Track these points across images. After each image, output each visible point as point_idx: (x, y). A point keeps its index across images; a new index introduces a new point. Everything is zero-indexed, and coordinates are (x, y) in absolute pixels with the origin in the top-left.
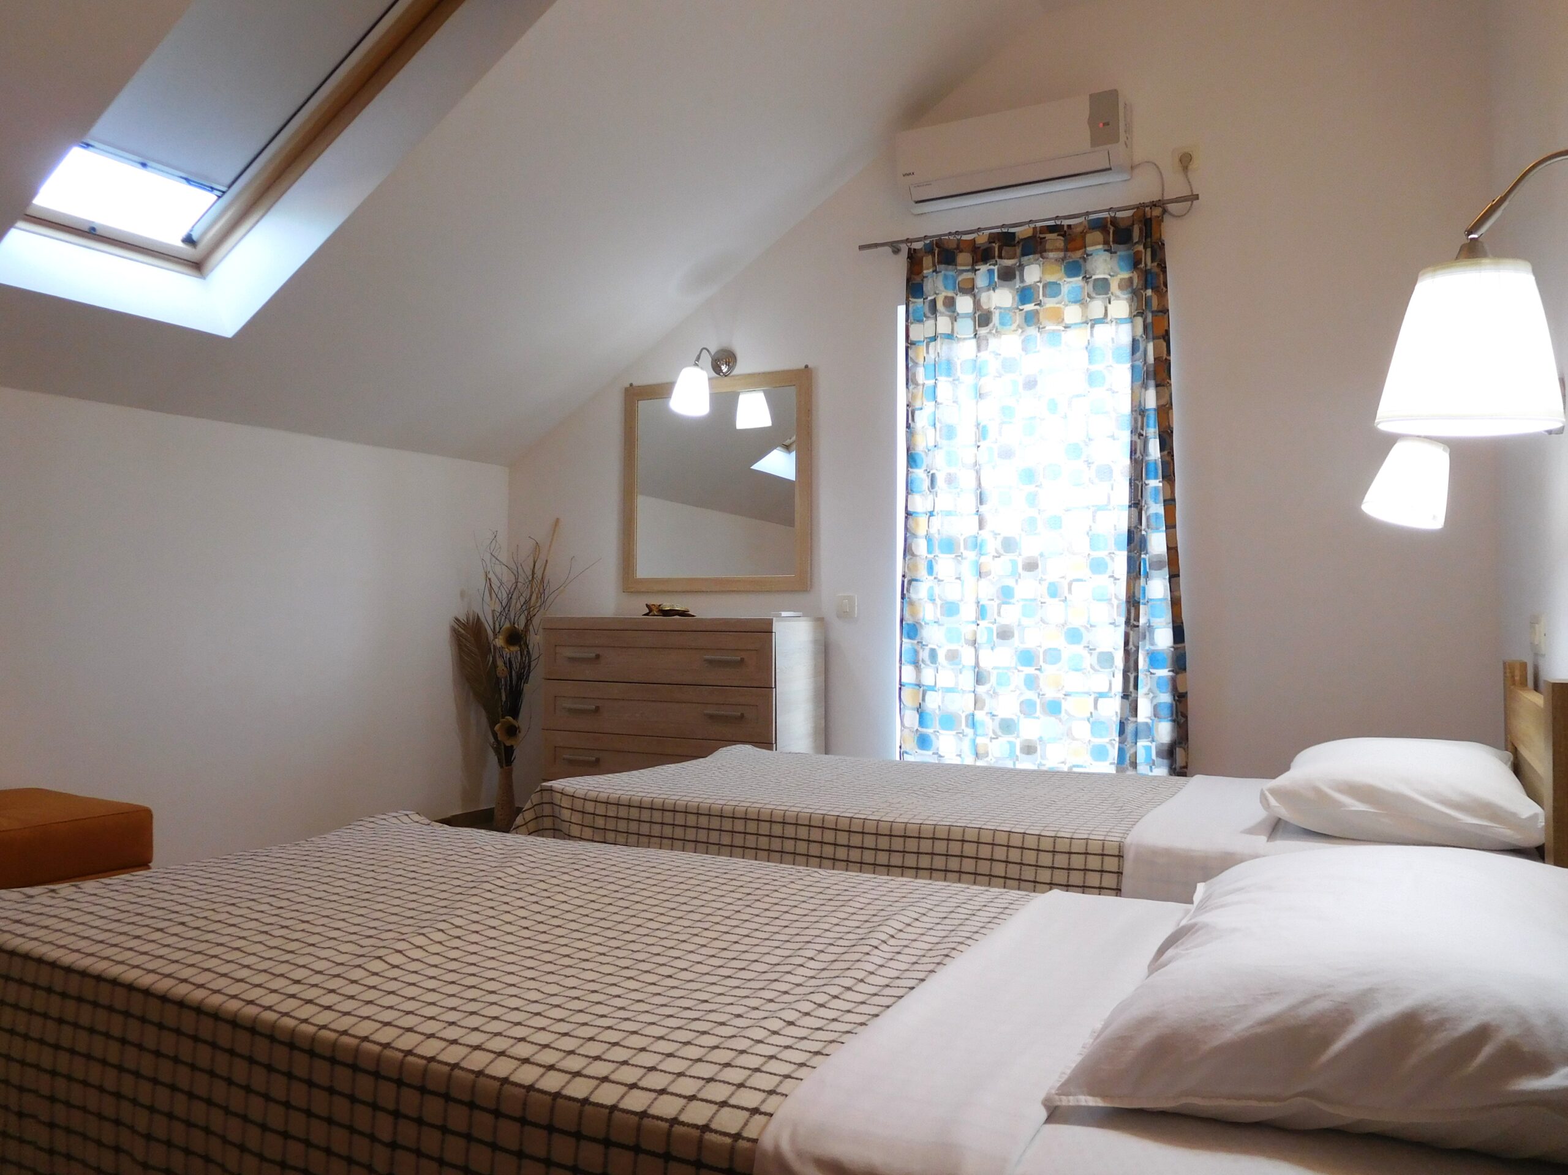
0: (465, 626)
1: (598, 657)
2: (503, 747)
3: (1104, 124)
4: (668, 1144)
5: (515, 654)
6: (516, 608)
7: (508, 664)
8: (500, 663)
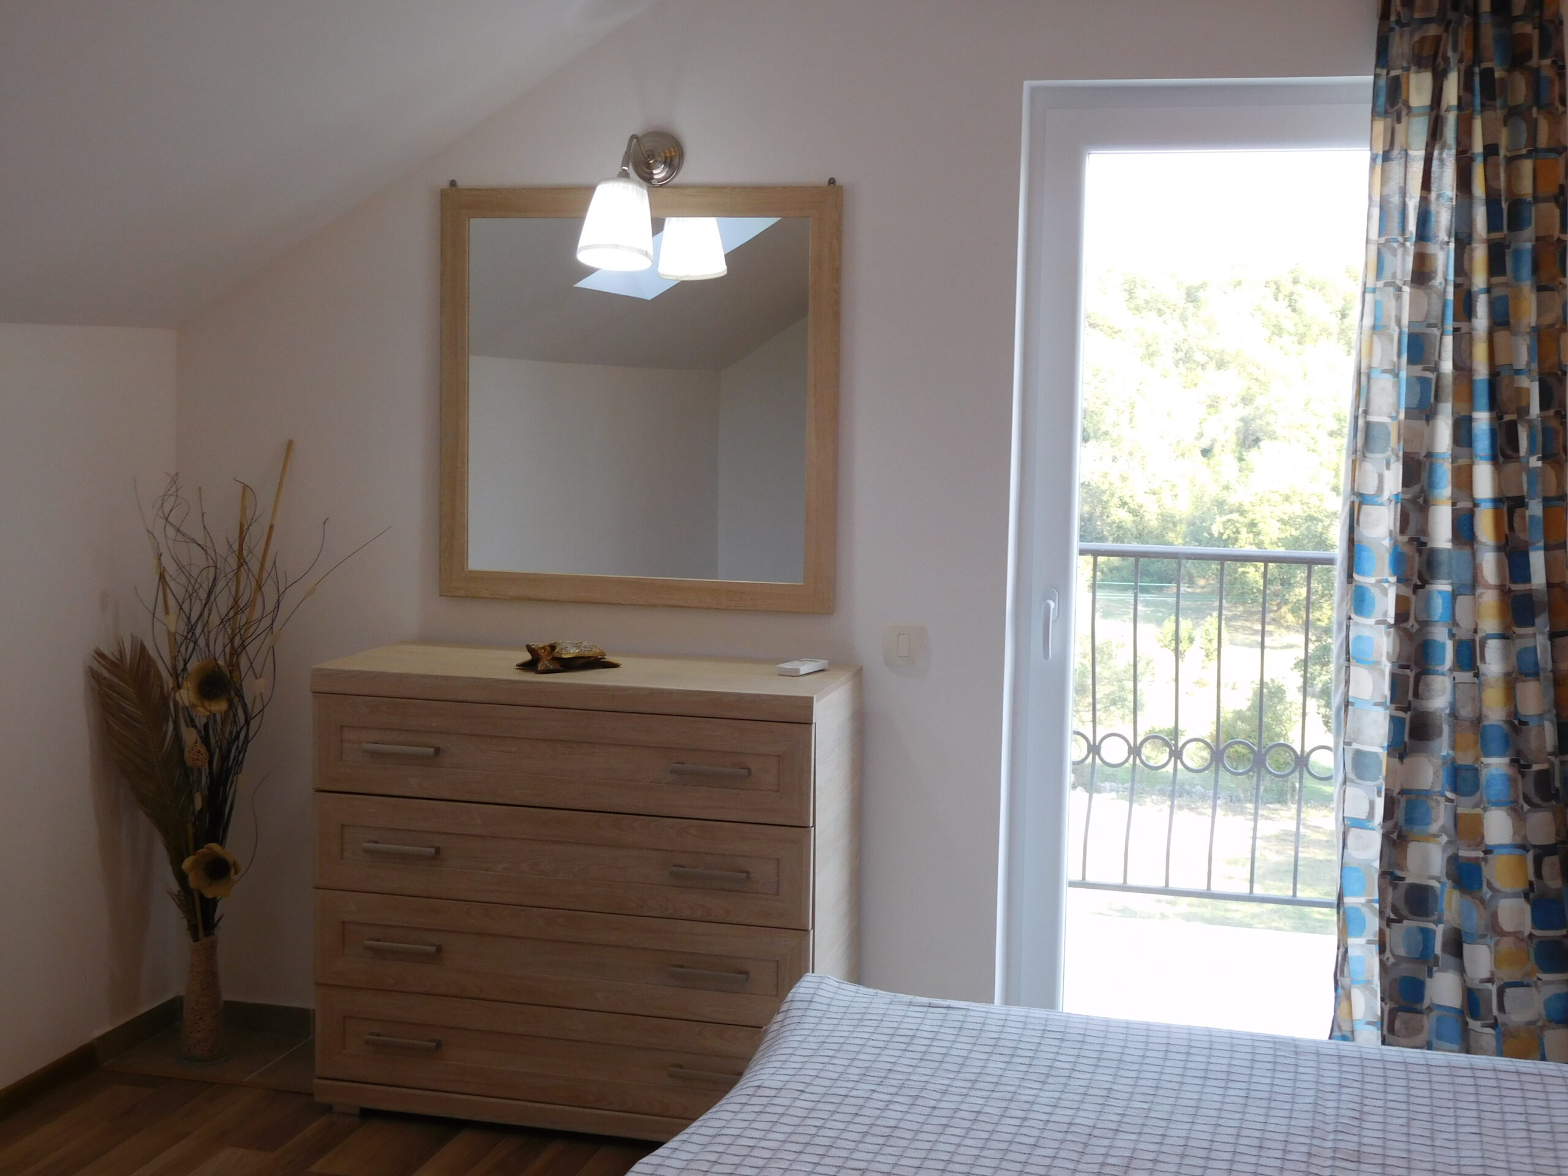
0: (115, 665)
1: (437, 752)
2: (197, 899)
5: (218, 717)
6: (215, 620)
7: (206, 741)
8: (190, 736)
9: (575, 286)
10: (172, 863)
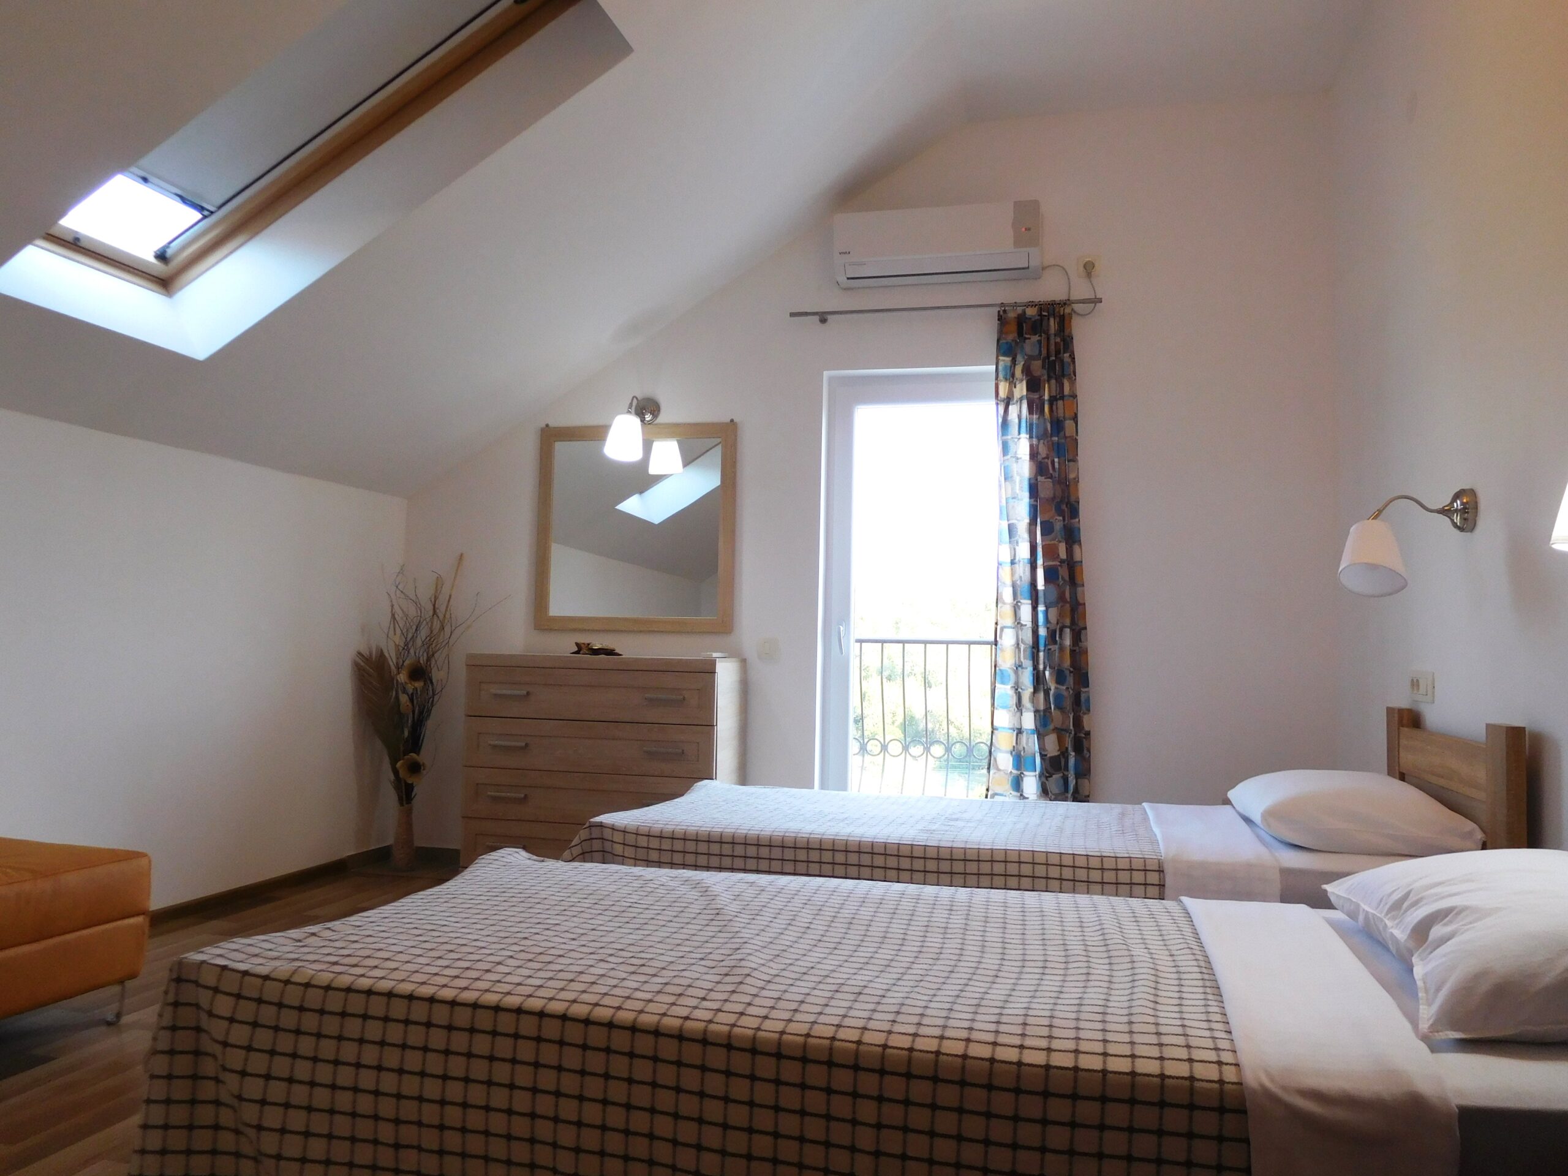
0: (367, 660)
1: (528, 693)
2: (403, 785)
3: (1026, 229)
4: (1162, 1094)
5: (419, 690)
6: (419, 642)
7: (411, 700)
8: (404, 699)
9: (617, 507)
10: (391, 764)
